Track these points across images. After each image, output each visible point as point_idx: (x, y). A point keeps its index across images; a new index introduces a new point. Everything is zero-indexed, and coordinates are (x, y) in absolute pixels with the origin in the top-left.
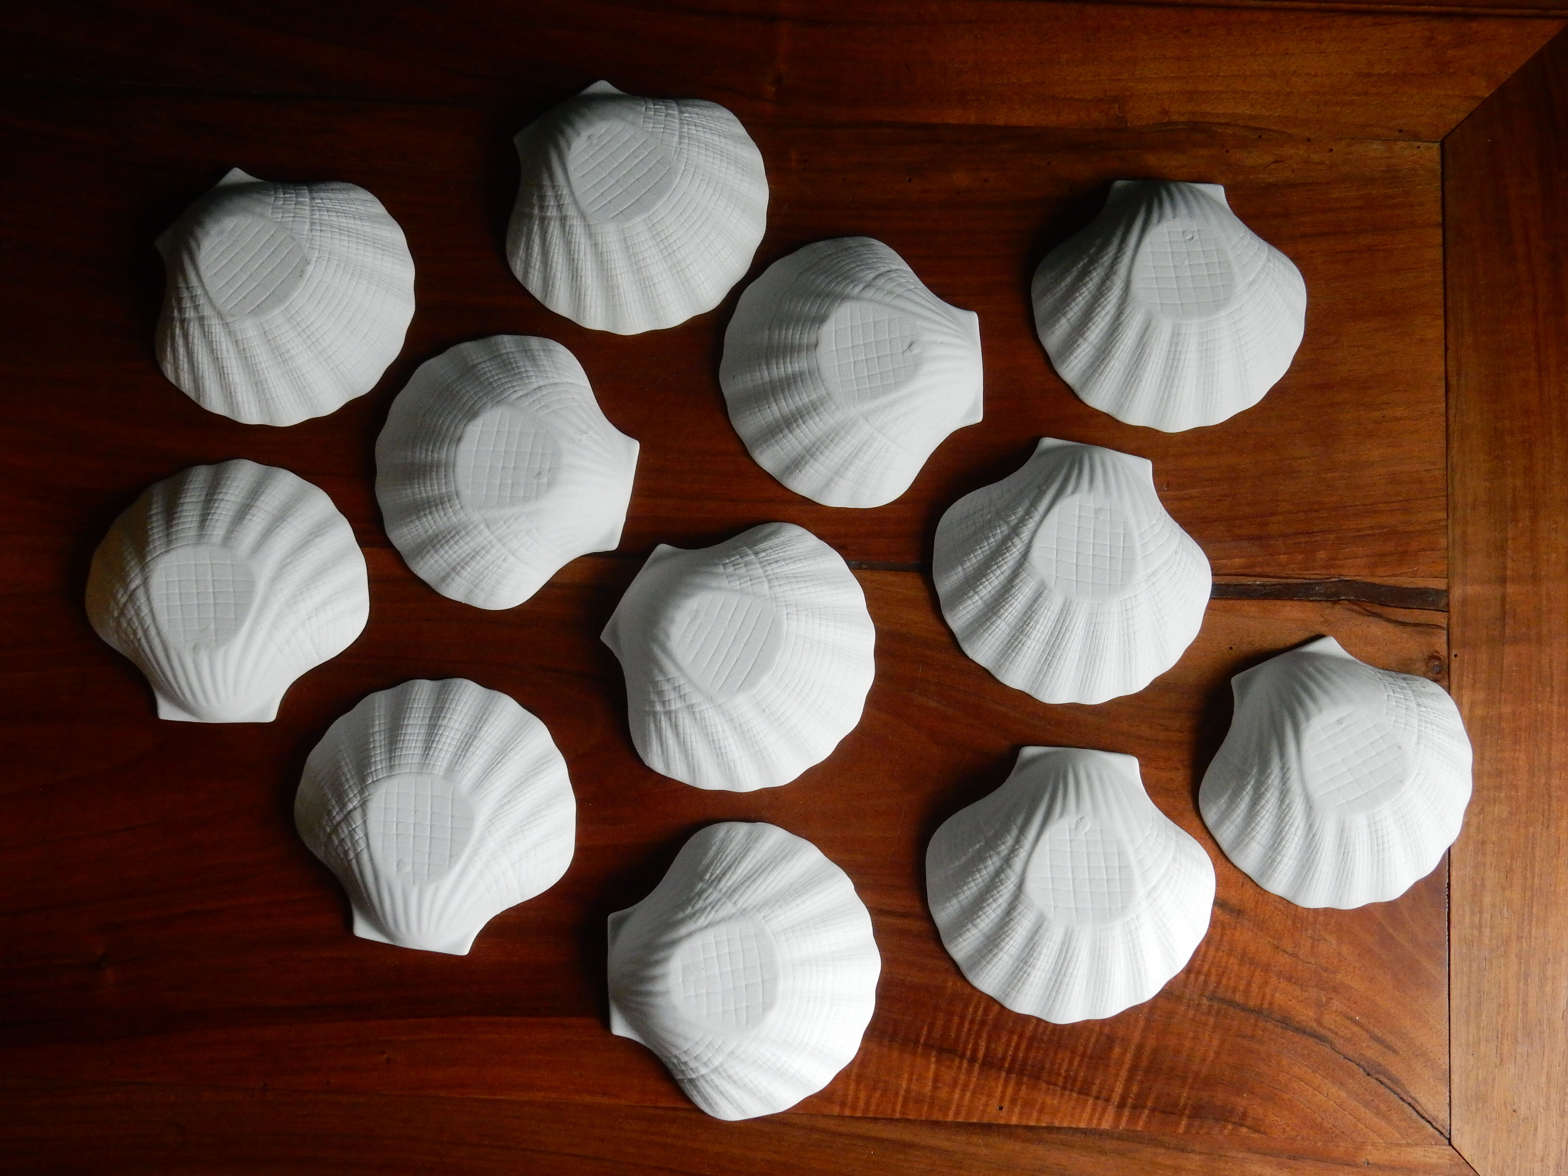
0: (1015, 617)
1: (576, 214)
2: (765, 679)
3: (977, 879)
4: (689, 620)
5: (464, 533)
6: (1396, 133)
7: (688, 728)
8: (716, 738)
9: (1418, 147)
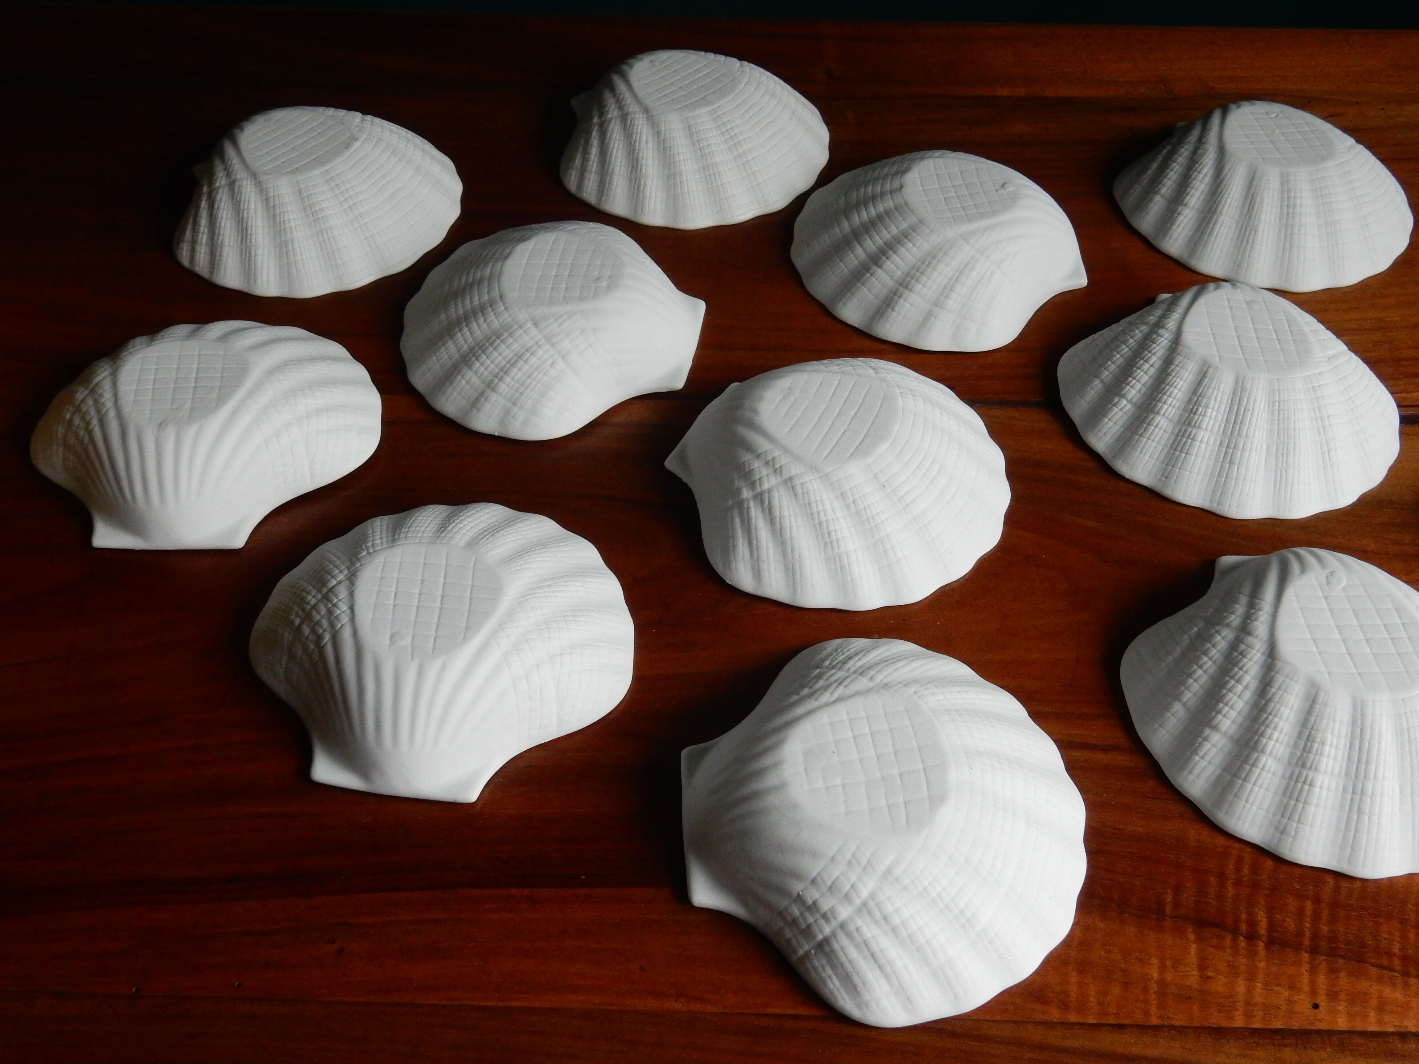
0: (1178, 408)
1: (638, 109)
2: (882, 448)
3: (1205, 663)
4: (781, 397)
5: (506, 335)
7: (786, 509)
8: (823, 519)
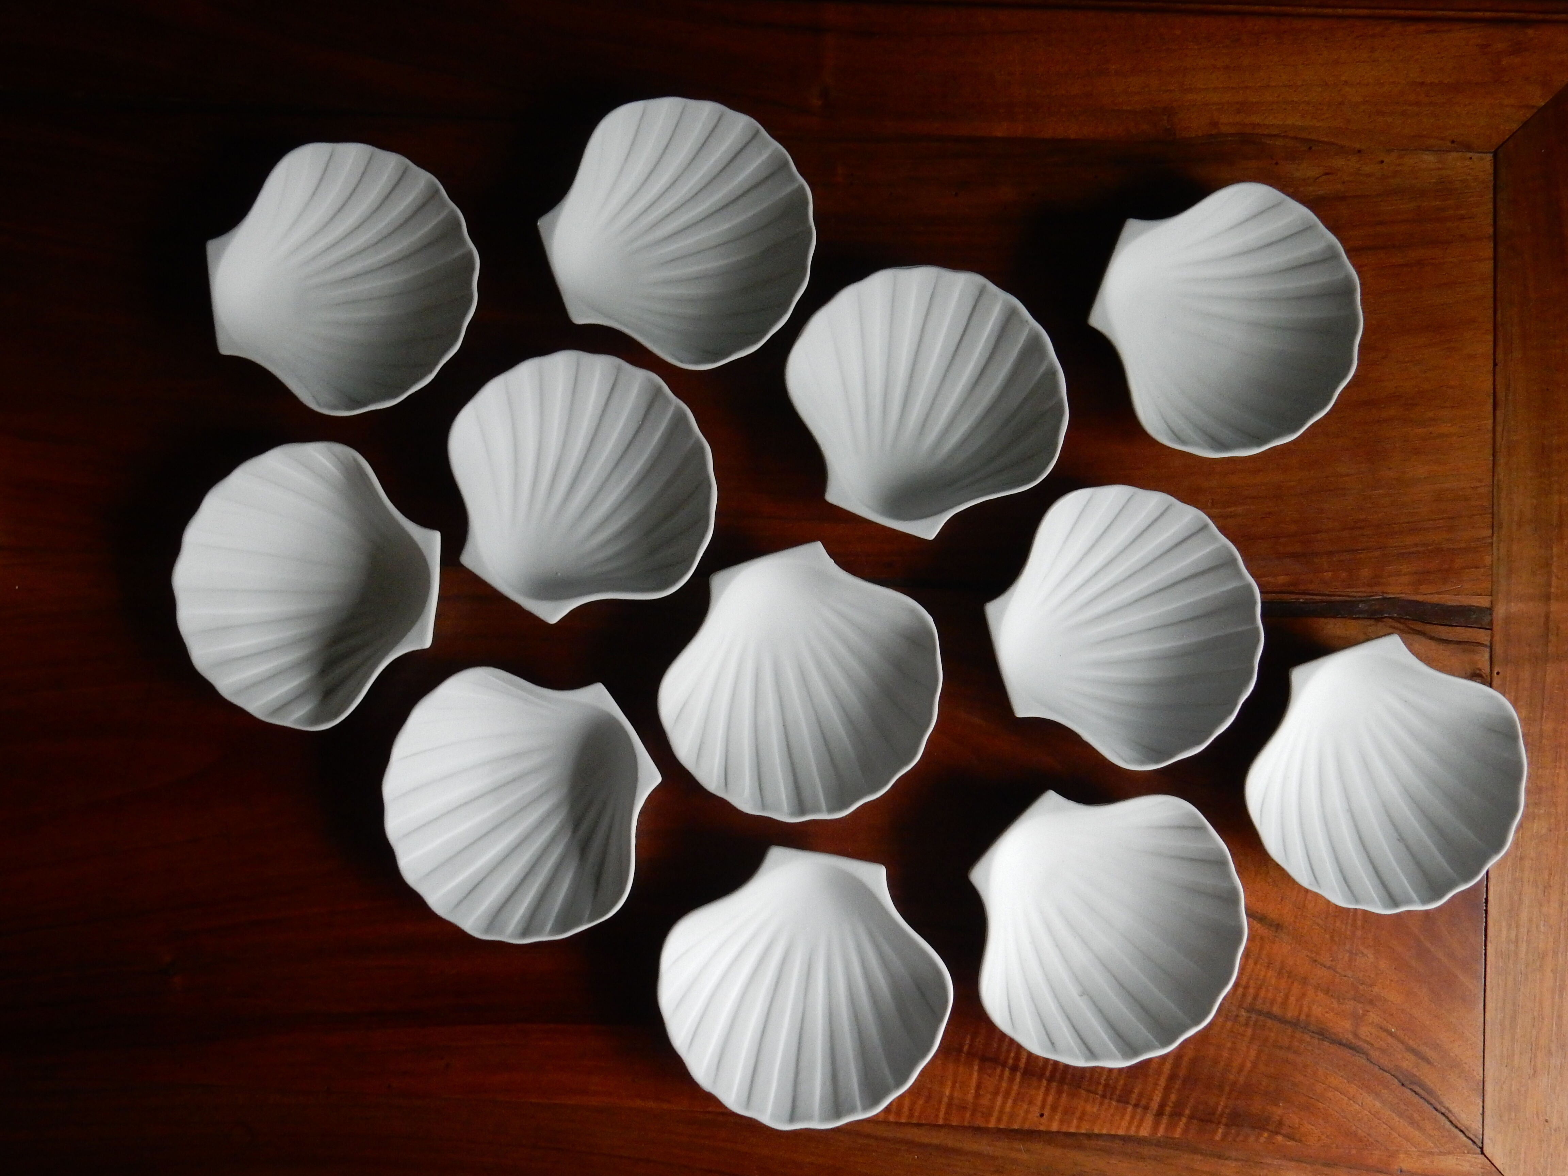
6: (1449, 144)
9: (1471, 158)
